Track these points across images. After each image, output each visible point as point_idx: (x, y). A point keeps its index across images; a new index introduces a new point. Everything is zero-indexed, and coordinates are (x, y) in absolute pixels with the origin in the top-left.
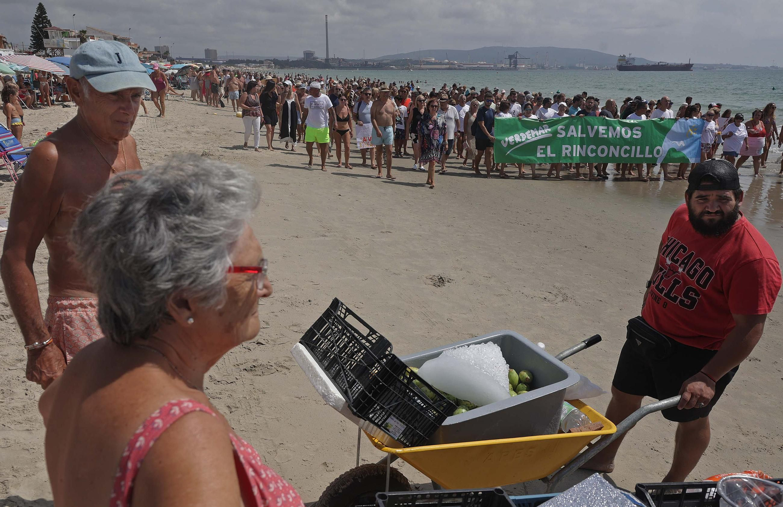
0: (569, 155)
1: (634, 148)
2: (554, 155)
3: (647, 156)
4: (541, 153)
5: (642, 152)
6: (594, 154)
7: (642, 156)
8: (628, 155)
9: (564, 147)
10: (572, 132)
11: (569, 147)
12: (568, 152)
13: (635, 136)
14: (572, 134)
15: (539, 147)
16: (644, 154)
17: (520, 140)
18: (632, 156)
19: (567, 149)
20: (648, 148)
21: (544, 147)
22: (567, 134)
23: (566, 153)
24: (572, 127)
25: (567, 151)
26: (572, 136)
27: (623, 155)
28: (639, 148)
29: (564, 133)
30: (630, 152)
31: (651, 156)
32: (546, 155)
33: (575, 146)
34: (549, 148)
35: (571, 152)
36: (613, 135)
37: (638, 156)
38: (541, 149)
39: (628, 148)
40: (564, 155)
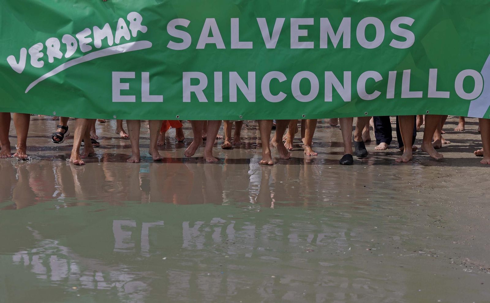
0: (202, 98)
1: (393, 75)
2: (159, 99)
3: (433, 93)
4: (123, 93)
6: (282, 96)
9: (187, 76)
10: (211, 35)
11: (203, 77)
12: (199, 90)
13: (394, 44)
14: (211, 41)
15: (116, 76)
16: (425, 90)
17: (59, 55)
18: (390, 95)
19: (195, 82)
20: (433, 73)
21: (131, 75)
22: (195, 41)
23: (193, 95)
24: (210, 23)
25: (194, 88)
26: (211, 47)
27: (362, 94)
28: (407, 73)
29: (187, 38)
30: (382, 86)
32: (139, 97)
33: (218, 76)
34: (145, 77)
35: (209, 91)
36: (329, 42)
37: (406, 94)
38: (122, 81)
39: (377, 76)
40: (187, 98)
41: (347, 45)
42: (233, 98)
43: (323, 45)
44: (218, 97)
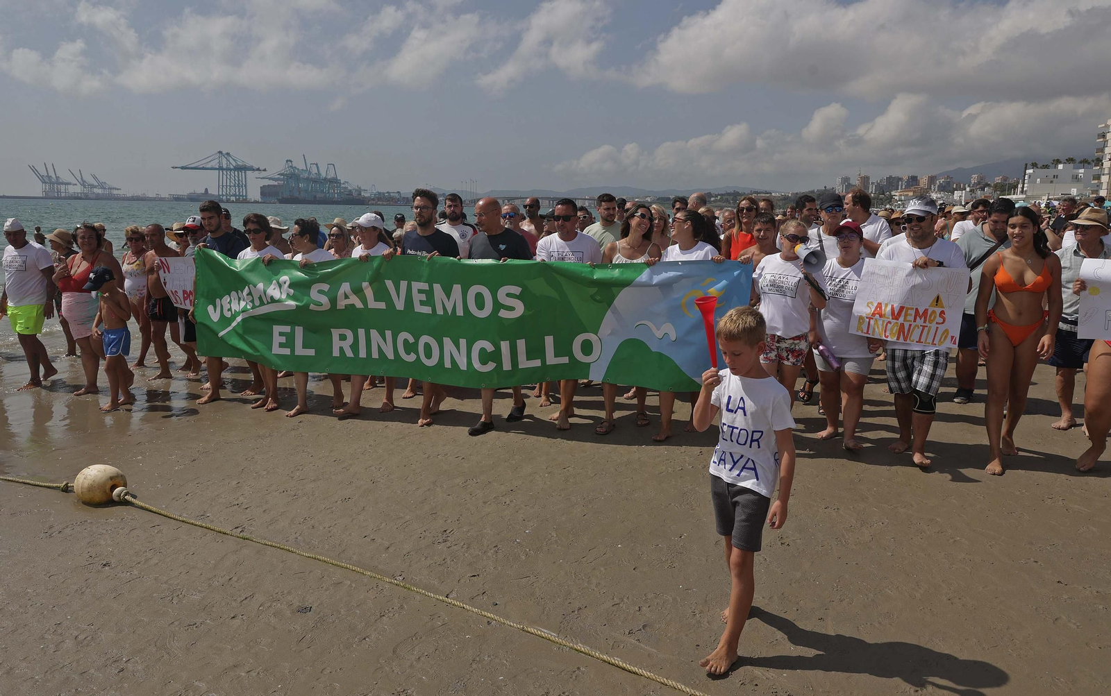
0: (349, 354)
1: (505, 344)
2: (311, 352)
3: (551, 359)
4: (281, 345)
5: (536, 351)
6: (413, 357)
7: (537, 363)
8: (491, 366)
9: (335, 333)
10: (347, 297)
11: (349, 334)
12: (346, 345)
13: (504, 314)
14: (348, 302)
15: (277, 329)
16: (543, 358)
18: (507, 366)
19: (343, 337)
20: (549, 341)
21: (287, 329)
23: (341, 349)
25: (343, 344)
26: (351, 306)
27: (477, 365)
28: (521, 343)
29: (327, 301)
30: (496, 357)
31: (565, 360)
32: (293, 351)
33: (361, 332)
34: (299, 331)
35: (355, 347)
37: (524, 363)
38: (281, 334)
39: (489, 347)
40: (336, 353)
41: (460, 313)
42: (375, 355)
43: (439, 311)
44: (363, 354)
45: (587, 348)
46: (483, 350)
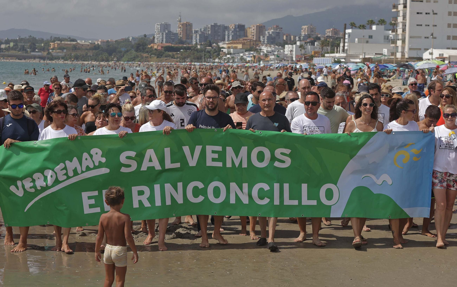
1: (276, 186)
3: (305, 202)
5: (295, 194)
7: (295, 202)
8: (266, 201)
9: (135, 190)
10: (151, 160)
11: (147, 190)
12: (144, 198)
13: (277, 164)
16: (300, 199)
18: (277, 202)
19: (141, 193)
20: (304, 187)
23: (140, 202)
25: (141, 198)
26: (151, 168)
27: (256, 200)
28: (286, 186)
30: (270, 194)
31: (314, 203)
35: (151, 199)
36: (233, 163)
37: (287, 202)
39: (266, 187)
40: (135, 205)
41: (245, 165)
42: (168, 203)
43: (229, 165)
44: (158, 203)
45: (329, 194)
46: (261, 190)
